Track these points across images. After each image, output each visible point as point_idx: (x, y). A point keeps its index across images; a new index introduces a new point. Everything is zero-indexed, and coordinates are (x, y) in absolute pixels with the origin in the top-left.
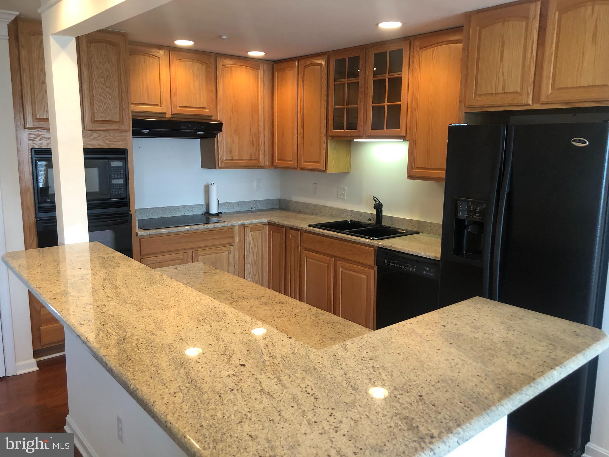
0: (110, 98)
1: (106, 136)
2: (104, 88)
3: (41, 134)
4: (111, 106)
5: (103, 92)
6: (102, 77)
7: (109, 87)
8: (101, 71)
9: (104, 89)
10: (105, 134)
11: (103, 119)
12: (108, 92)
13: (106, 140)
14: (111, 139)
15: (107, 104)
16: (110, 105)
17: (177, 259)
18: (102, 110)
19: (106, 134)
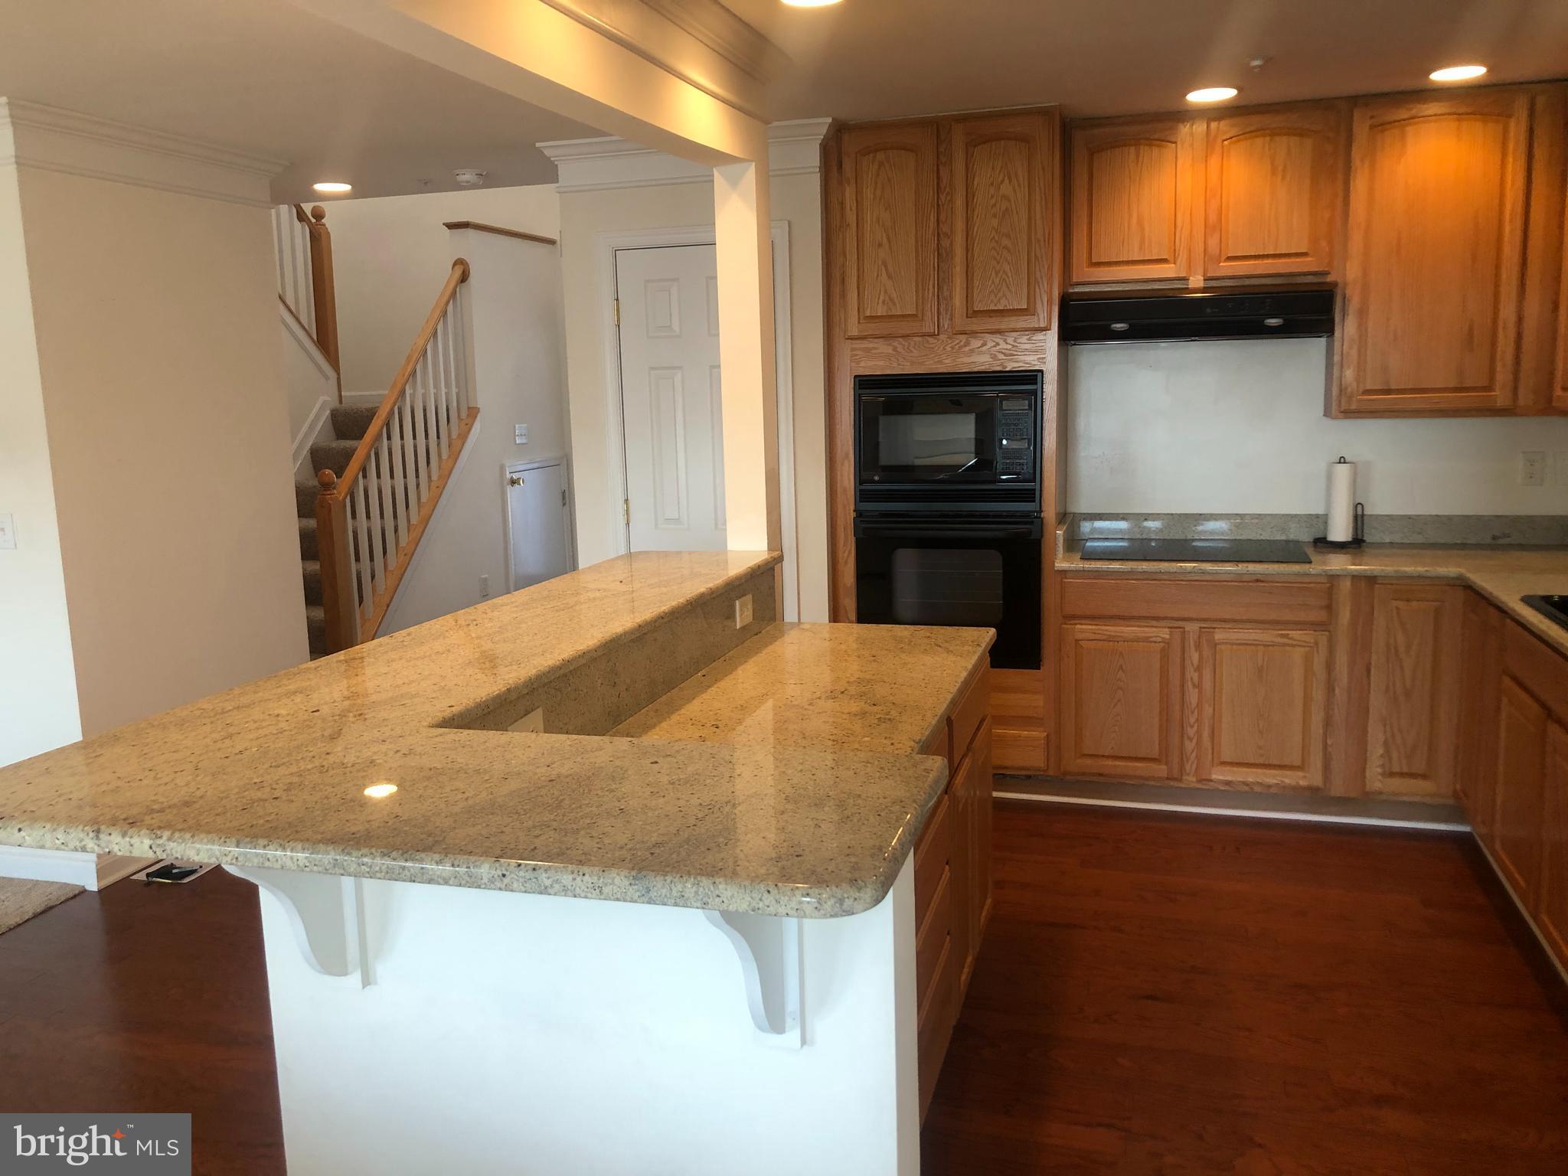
0: (1009, 258)
1: (998, 344)
2: (997, 238)
3: (874, 348)
4: (1008, 277)
5: (993, 248)
6: (995, 216)
7: (1008, 236)
8: (994, 201)
9: (996, 241)
10: (995, 340)
11: (992, 307)
12: (1006, 247)
13: (997, 353)
14: (1010, 350)
15: (1001, 272)
16: (1007, 274)
17: (1154, 639)
18: (991, 287)
19: (997, 340)
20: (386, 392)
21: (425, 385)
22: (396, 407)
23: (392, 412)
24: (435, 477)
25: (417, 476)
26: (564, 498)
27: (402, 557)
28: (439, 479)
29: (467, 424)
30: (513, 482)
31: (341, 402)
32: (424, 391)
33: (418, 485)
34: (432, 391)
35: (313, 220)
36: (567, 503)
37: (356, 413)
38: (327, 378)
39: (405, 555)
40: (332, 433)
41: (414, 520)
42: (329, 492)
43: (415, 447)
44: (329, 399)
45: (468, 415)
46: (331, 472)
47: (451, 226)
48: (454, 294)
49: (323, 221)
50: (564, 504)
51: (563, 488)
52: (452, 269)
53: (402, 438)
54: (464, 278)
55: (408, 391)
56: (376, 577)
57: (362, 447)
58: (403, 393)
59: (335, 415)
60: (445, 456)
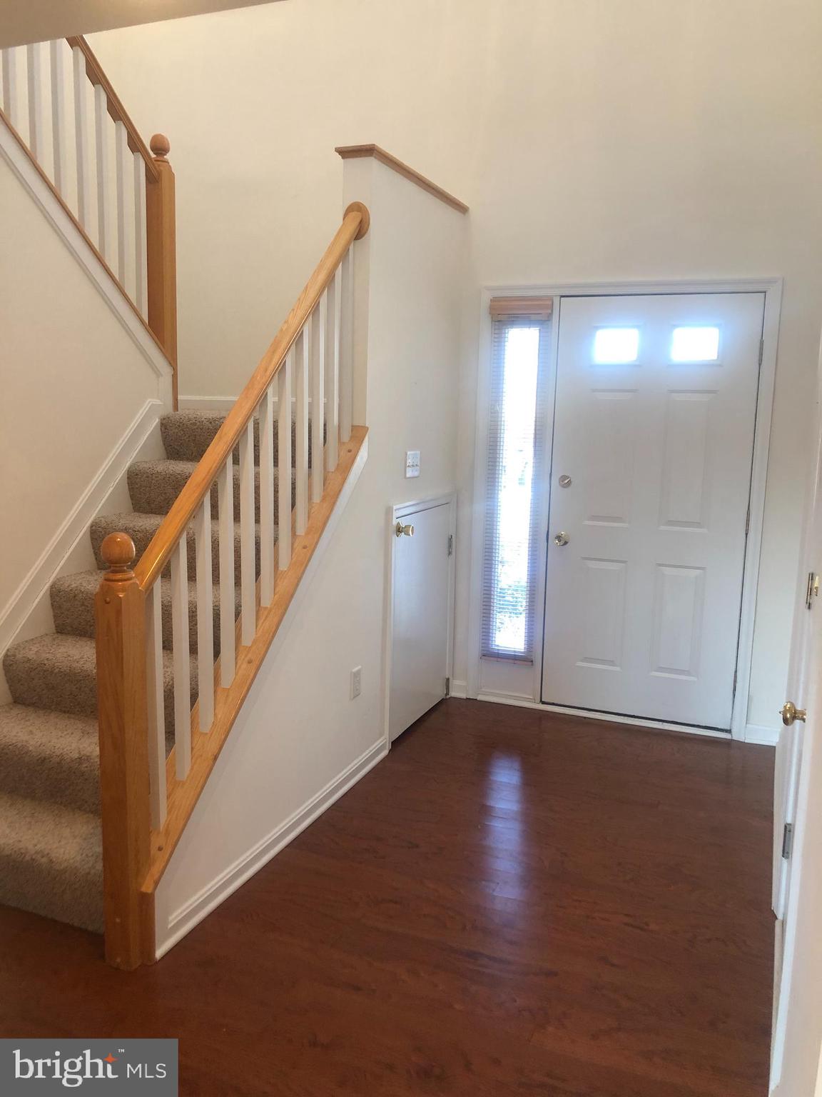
20: (235, 398)
21: (296, 392)
22: (252, 419)
23: (242, 431)
24: (301, 530)
25: (276, 523)
26: (450, 546)
27: (244, 666)
28: (307, 533)
29: (350, 451)
30: (399, 530)
31: (176, 407)
32: (294, 399)
33: (276, 540)
34: (306, 400)
35: (153, 156)
36: (454, 553)
37: (195, 424)
38: (158, 374)
39: (250, 662)
40: (159, 450)
41: (267, 602)
42: (119, 576)
43: (276, 479)
44: (159, 402)
45: (351, 437)
46: (126, 537)
47: (346, 153)
48: (344, 256)
49: (165, 157)
50: (450, 553)
51: (450, 534)
52: (344, 219)
53: (257, 462)
54: (360, 232)
55: (271, 399)
56: (200, 699)
57: (200, 471)
58: (262, 400)
59: (166, 426)
60: (317, 498)
